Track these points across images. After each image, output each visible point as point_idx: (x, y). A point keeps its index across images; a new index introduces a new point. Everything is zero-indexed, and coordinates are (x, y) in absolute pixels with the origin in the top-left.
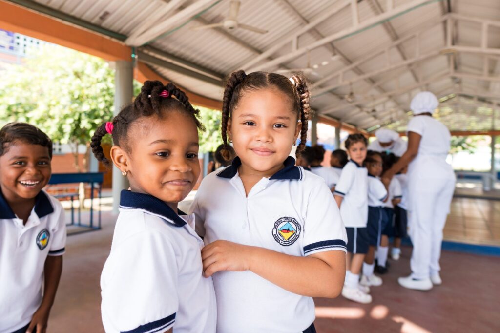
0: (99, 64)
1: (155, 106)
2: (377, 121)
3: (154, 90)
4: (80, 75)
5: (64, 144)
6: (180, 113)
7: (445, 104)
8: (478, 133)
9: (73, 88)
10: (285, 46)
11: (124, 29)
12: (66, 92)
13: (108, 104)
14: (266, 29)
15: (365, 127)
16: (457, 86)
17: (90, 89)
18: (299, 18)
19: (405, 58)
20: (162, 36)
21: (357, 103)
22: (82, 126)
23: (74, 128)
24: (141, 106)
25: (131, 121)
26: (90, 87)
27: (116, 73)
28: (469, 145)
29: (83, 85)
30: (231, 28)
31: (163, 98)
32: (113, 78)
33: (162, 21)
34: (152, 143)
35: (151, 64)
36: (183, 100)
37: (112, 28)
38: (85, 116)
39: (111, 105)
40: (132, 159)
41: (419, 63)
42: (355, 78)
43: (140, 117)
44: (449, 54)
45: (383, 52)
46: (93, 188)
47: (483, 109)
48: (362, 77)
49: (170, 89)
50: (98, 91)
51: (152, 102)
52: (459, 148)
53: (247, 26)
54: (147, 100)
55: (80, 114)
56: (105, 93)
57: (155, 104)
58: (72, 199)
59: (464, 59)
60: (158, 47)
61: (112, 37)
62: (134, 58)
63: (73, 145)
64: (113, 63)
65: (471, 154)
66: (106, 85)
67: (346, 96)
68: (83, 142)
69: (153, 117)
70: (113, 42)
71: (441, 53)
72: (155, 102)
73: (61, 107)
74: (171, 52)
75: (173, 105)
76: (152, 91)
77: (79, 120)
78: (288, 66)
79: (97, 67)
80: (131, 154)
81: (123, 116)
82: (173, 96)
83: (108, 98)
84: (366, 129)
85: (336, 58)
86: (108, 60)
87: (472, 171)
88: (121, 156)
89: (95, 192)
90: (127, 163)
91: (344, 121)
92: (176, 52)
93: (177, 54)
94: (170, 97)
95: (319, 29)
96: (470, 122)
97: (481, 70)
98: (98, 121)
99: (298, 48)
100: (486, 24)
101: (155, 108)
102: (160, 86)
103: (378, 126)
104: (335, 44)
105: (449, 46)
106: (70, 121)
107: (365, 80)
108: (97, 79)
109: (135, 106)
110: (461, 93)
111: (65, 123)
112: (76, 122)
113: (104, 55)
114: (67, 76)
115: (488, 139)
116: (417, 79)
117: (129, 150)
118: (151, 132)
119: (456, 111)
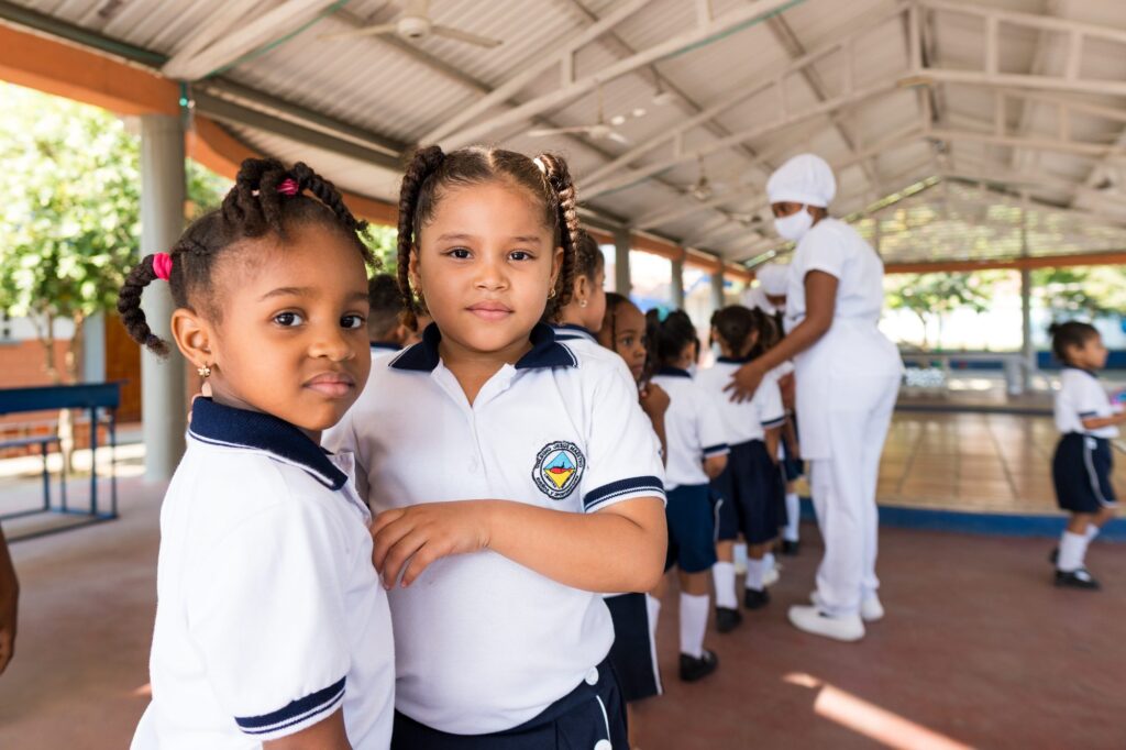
0: (100, 122)
1: (271, 215)
2: (767, 242)
3: (266, 178)
4: (53, 149)
5: (17, 317)
6: (326, 228)
7: (919, 199)
8: (992, 264)
9: (36, 182)
10: (546, 73)
11: (160, 38)
12: (19, 191)
13: (125, 218)
14: (497, 37)
15: (740, 257)
16: (942, 158)
17: (78, 182)
18: (574, 10)
19: (821, 98)
20: (251, 55)
21: (718, 202)
22: (61, 273)
23: (43, 278)
24: (239, 216)
25: (217, 249)
26: (79, 178)
27: (142, 144)
28: (974, 292)
29: (61, 174)
30: (415, 36)
31: (287, 196)
32: (136, 156)
33: (251, 21)
34: (266, 296)
35: (226, 121)
36: (332, 200)
37: (129, 39)
38: (69, 248)
39: (133, 220)
40: (220, 338)
41: (853, 109)
42: (710, 145)
43: (238, 240)
44: (920, 87)
45: (771, 85)
46: (94, 423)
47: (1000, 209)
48: (728, 141)
49: (301, 176)
50: (100, 188)
51: (264, 206)
52: (954, 300)
53: (453, 30)
54: (253, 201)
55: (57, 245)
56: (115, 191)
57: (271, 211)
58: (45, 452)
59: (953, 99)
60: (242, 81)
61: (130, 58)
62: (186, 107)
63: (42, 320)
64: (136, 121)
65: (982, 314)
66: (120, 173)
67: (692, 188)
68: (66, 312)
69: (266, 240)
70: (133, 71)
71: (899, 86)
72: (271, 206)
73: (8, 228)
74: (274, 92)
75: (310, 211)
76: (262, 182)
77: (54, 259)
78: (554, 119)
79: (95, 130)
80: (220, 324)
81: (197, 238)
82: (307, 192)
83: (124, 203)
84: (742, 263)
85: (662, 100)
86: (122, 113)
87: (986, 351)
88: (196, 332)
89: (100, 430)
90: (209, 348)
91: (691, 246)
92: (287, 92)
93: (288, 97)
94: (299, 195)
95: (622, 34)
96: (976, 239)
97: (991, 120)
98: (100, 261)
99: (574, 78)
100: (993, 19)
101: (271, 220)
102: (278, 171)
103: (771, 253)
104: (661, 68)
105: (917, 70)
106: (32, 260)
107: (734, 148)
108: (97, 159)
109: (225, 216)
110: (949, 173)
111: (19, 268)
112: (47, 264)
113: (113, 101)
114: (22, 152)
115: (1015, 276)
116: (851, 145)
117: (215, 316)
118: (263, 272)
119: (943, 216)
